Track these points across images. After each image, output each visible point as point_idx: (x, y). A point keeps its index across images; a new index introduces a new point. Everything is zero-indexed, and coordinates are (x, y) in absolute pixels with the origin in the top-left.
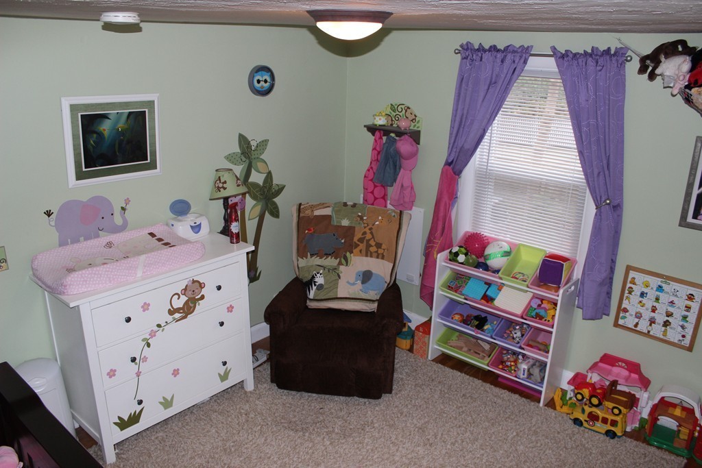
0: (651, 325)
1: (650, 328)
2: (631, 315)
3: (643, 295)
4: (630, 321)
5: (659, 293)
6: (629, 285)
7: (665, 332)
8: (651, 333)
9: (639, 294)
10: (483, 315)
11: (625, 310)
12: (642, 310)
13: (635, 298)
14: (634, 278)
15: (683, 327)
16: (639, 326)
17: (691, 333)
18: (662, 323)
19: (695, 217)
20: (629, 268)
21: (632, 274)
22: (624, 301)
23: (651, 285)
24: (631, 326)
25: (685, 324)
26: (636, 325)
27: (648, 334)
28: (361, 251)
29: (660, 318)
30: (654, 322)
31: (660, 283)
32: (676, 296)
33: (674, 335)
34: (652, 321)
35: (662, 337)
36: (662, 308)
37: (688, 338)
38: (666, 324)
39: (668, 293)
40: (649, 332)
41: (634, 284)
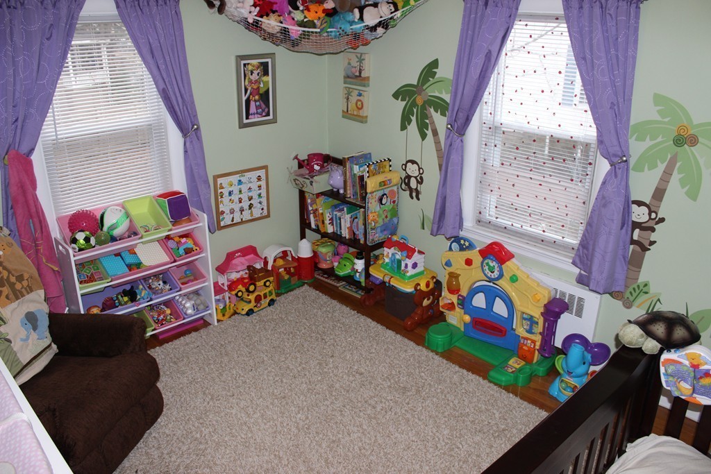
0: (241, 214)
1: (242, 216)
2: (227, 214)
3: (230, 193)
4: (227, 220)
5: (239, 186)
6: (220, 191)
7: (251, 213)
8: (244, 220)
9: (228, 194)
10: (128, 287)
11: (223, 213)
12: (233, 206)
13: (226, 199)
14: (221, 184)
15: (260, 203)
16: (235, 219)
17: (266, 205)
18: (248, 207)
19: (247, 118)
20: (216, 178)
21: (220, 181)
22: (220, 206)
23: (234, 183)
24: (230, 223)
25: (261, 200)
26: (233, 221)
27: (242, 222)
28: (7, 297)
29: (245, 205)
30: (243, 210)
31: (239, 179)
32: (251, 182)
33: (257, 213)
34: (242, 210)
35: (250, 218)
36: (245, 197)
37: (265, 208)
38: (251, 206)
39: (245, 183)
40: (242, 219)
41: (223, 188)
